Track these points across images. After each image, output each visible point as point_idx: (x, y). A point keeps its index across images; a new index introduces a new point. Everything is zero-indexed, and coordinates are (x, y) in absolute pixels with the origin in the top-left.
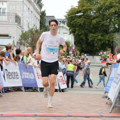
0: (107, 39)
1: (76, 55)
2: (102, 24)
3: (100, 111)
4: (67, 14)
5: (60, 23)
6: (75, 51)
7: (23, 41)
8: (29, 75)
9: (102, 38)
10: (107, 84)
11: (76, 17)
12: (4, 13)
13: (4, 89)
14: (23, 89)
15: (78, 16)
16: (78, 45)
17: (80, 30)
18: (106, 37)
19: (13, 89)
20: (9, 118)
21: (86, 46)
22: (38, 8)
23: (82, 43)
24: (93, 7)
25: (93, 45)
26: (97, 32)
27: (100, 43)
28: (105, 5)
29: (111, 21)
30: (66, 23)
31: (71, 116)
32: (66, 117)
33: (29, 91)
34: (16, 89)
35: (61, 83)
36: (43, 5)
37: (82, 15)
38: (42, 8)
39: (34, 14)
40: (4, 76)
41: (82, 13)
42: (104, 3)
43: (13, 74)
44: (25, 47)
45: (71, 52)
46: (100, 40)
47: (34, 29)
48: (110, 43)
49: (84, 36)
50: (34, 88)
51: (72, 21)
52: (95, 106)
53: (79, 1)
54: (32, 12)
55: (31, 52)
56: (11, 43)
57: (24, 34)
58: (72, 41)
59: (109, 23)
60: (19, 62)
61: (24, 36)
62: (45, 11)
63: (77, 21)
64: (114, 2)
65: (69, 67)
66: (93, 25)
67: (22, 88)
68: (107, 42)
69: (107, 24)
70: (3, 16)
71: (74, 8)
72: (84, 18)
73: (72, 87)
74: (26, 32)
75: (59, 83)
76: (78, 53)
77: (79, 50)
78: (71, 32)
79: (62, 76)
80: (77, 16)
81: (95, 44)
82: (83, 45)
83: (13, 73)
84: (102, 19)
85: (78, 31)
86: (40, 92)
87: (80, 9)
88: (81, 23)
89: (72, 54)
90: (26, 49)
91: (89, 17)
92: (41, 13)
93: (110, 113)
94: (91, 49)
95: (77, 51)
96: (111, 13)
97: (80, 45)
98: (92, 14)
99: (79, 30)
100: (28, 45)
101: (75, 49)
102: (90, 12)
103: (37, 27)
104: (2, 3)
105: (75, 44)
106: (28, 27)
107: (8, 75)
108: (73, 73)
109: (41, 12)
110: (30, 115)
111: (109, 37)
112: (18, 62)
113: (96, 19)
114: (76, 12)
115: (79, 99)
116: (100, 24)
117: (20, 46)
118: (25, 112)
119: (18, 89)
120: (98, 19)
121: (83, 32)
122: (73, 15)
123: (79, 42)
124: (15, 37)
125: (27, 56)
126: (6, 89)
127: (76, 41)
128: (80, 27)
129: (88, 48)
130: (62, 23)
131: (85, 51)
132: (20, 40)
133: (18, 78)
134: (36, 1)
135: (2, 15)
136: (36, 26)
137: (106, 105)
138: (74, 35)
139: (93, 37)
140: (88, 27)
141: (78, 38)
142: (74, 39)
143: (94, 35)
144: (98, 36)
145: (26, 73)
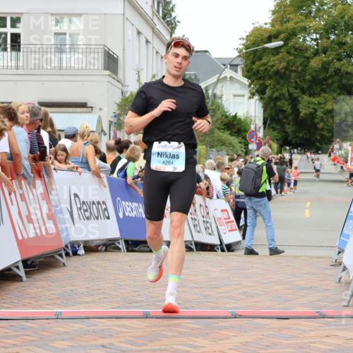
3: (319, 301)
4: (243, 45)
5: (223, 67)
6: (263, 141)
8: (137, 209)
10: (345, 228)
11: (267, 51)
12: (74, 46)
14: (122, 245)
16: (274, 126)
17: (278, 86)
20: (74, 323)
21: (294, 128)
22: (165, 30)
23: (285, 120)
25: (314, 125)
26: (324, 91)
30: (239, 67)
31: (240, 316)
32: (226, 318)
35: (223, 227)
36: (179, 22)
37: (280, 47)
38: (176, 31)
39: (153, 47)
40: (71, 213)
41: (282, 40)
42: (340, 14)
43: (94, 206)
45: (252, 146)
49: (286, 103)
51: (257, 63)
52: (307, 288)
53: (273, 9)
54: (147, 42)
57: (127, 99)
58: (257, 115)
61: (127, 106)
63: (269, 60)
66: (311, 74)
67: (119, 243)
70: (72, 53)
71: (261, 27)
72: (289, 53)
74: (131, 94)
75: (220, 228)
76: (275, 146)
77: (277, 140)
78: (254, 91)
79: (226, 210)
80: (268, 48)
81: (318, 123)
82: (288, 126)
83: (93, 203)
85: (271, 89)
88: (280, 68)
91: (300, 51)
93: (345, 306)
94: (308, 136)
95: (271, 142)
97: (278, 127)
98: (308, 43)
99: (275, 85)
101: (265, 136)
102: (305, 37)
104: (70, 20)
105: (265, 123)
106: (139, 80)
107: (80, 209)
110: (130, 315)
113: (320, 57)
114: (266, 36)
115: (268, 270)
117: (118, 132)
118: (119, 308)
120: (326, 57)
122: (258, 46)
123: (277, 118)
124: (105, 109)
127: (267, 116)
128: (277, 78)
129: (301, 135)
130: (230, 69)
131: (293, 142)
132: (115, 116)
133: (108, 218)
134: (158, 11)
135: (68, 50)
137: (338, 285)
138: (261, 98)
139: (312, 106)
141: (271, 109)
142: (262, 109)
143: (315, 100)
144: (325, 103)
145: (130, 204)
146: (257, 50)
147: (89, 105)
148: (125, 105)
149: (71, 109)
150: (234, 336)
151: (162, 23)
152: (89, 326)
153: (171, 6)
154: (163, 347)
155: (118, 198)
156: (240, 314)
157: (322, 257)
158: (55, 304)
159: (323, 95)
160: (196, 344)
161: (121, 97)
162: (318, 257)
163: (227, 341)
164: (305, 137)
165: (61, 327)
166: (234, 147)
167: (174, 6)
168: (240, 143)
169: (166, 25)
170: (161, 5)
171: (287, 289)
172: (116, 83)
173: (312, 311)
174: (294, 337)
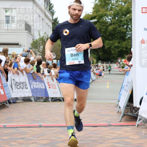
8: (39, 85)
9: (119, 45)
13: (12, 100)
18: (123, 44)
20: (12, 129)
21: (102, 53)
22: (50, 15)
23: (99, 50)
25: (110, 53)
26: (114, 39)
27: (117, 50)
36: (55, 12)
38: (54, 15)
39: (45, 22)
40: (12, 87)
41: (97, 19)
46: (116, 47)
47: (45, 37)
48: (127, 50)
52: (105, 115)
53: (93, 7)
54: (43, 19)
57: (35, 42)
66: (109, 32)
67: (32, 98)
68: (124, 49)
69: (123, 31)
70: (13, 24)
71: (89, 14)
74: (37, 40)
76: (95, 61)
77: (96, 58)
81: (112, 51)
82: (100, 53)
83: (21, 83)
84: (118, 25)
91: (104, 24)
93: (119, 122)
95: (93, 59)
97: (96, 53)
98: (107, 20)
100: (39, 53)
102: (106, 18)
105: (91, 52)
106: (39, 35)
109: (53, 19)
110: (34, 126)
111: (126, 44)
113: (112, 26)
114: (90, 18)
116: (117, 30)
118: (29, 123)
120: (114, 26)
124: (26, 46)
126: (14, 100)
129: (105, 56)
131: (102, 59)
132: (30, 48)
133: (27, 88)
134: (47, 7)
139: (110, 44)
140: (104, 34)
143: (111, 42)
144: (114, 43)
145: (36, 83)
147: (19, 44)
148: (34, 44)
149: (12, 46)
151: (49, 12)
152: (17, 131)
154: (46, 138)
155: (31, 81)
158: (4, 122)
159: (114, 40)
160: (59, 137)
161: (32, 41)
167: (53, 5)
169: (50, 13)
170: (48, 5)
172: (30, 36)
173: (106, 124)
174: (99, 134)
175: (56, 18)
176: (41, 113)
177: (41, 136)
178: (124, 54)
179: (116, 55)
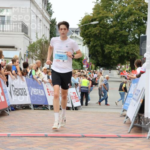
0: (125, 50)
1: (91, 69)
2: (120, 34)
3: (117, 131)
4: (81, 23)
5: (72, 32)
6: (89, 64)
7: (31, 53)
9: (120, 50)
10: (126, 101)
11: (91, 26)
12: (9, 22)
13: (11, 107)
14: (32, 107)
15: (93, 24)
16: (93, 57)
17: (96, 41)
18: (125, 48)
19: (21, 107)
20: (16, 139)
21: (102, 59)
23: (98, 55)
24: (110, 14)
25: (110, 58)
26: (115, 43)
27: (117, 55)
28: (124, 13)
29: (130, 30)
30: (79, 32)
31: (86, 137)
32: (79, 137)
33: (38, 109)
34: (24, 106)
35: (74, 100)
36: (53, 12)
37: (97, 24)
38: (52, 16)
39: (43, 23)
40: (10, 93)
41: (97, 21)
42: (122, 10)
43: (20, 90)
44: (34, 60)
45: (85, 66)
46: (117, 52)
47: (44, 40)
49: (99, 48)
50: (44, 106)
51: (86, 31)
52: (112, 126)
54: (40, 20)
55: (40, 66)
56: (18, 56)
57: (32, 45)
58: (86, 53)
59: (128, 33)
60: (27, 77)
61: (32, 48)
62: (55, 19)
63: (92, 30)
64: (134, 9)
65: (83, 83)
66: (109, 35)
67: (31, 106)
68: (126, 55)
69: (125, 34)
70: (8, 25)
71: (89, 16)
72: (100, 27)
73: (87, 104)
74: (34, 43)
75: (72, 100)
76: (93, 66)
77: (94, 64)
78: (85, 43)
79: (75, 93)
80: (91, 24)
81: (112, 56)
82: (99, 58)
83: (20, 89)
84: (120, 28)
85: (93, 42)
86: (51, 110)
87: (96, 17)
88: (96, 33)
89: (87, 67)
90: (34, 62)
91: (105, 26)
92: (51, 22)
93: (128, 133)
94: (108, 62)
95: (92, 64)
96: (130, 21)
97: (95, 58)
98: (108, 22)
99: (94, 40)
100: (36, 57)
101: (90, 62)
102: (107, 20)
103: (46, 38)
104: (7, 10)
105: (89, 56)
106: (37, 37)
108: (87, 89)
109: (51, 20)
110: (40, 136)
111: (128, 49)
112: (25, 77)
113: (113, 29)
114: (91, 20)
115: (95, 118)
116: (118, 33)
117: (28, 59)
118: (34, 133)
119: (26, 107)
120: (116, 29)
121: (98, 42)
122: (87, 23)
123: (94, 54)
124: (22, 49)
125: (36, 71)
126: (13, 107)
127: (90, 53)
128: (95, 37)
129: (104, 61)
130: (75, 33)
131: (101, 64)
132: (27, 52)
134: (45, 8)
135: (6, 23)
136: (45, 36)
137: (125, 124)
138: (88, 46)
139: (110, 49)
140: (104, 38)
141: (92, 50)
142: (88, 51)
143: (111, 46)
144: (115, 48)
145: (35, 89)
146: (86, 25)
147: (15, 47)
149: (8, 49)
150: (84, 145)
151: (47, 12)
152: (22, 140)
153: (50, 5)
154: (55, 149)
155: (30, 87)
156: (85, 136)
157: (115, 113)
158: (7, 131)
159: (114, 45)
160: (68, 148)
161: (29, 44)
162: (114, 113)
163: (81, 147)
164: (106, 62)
165: (11, 140)
166: (76, 66)
167: (51, 5)
168: (79, 64)
170: (46, 5)
171: (104, 126)
172: (27, 38)
173: (115, 135)
174: (109, 145)
175: (54, 18)
176: (44, 122)
177: (49, 146)
178: (124, 60)
179: (116, 60)
